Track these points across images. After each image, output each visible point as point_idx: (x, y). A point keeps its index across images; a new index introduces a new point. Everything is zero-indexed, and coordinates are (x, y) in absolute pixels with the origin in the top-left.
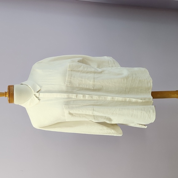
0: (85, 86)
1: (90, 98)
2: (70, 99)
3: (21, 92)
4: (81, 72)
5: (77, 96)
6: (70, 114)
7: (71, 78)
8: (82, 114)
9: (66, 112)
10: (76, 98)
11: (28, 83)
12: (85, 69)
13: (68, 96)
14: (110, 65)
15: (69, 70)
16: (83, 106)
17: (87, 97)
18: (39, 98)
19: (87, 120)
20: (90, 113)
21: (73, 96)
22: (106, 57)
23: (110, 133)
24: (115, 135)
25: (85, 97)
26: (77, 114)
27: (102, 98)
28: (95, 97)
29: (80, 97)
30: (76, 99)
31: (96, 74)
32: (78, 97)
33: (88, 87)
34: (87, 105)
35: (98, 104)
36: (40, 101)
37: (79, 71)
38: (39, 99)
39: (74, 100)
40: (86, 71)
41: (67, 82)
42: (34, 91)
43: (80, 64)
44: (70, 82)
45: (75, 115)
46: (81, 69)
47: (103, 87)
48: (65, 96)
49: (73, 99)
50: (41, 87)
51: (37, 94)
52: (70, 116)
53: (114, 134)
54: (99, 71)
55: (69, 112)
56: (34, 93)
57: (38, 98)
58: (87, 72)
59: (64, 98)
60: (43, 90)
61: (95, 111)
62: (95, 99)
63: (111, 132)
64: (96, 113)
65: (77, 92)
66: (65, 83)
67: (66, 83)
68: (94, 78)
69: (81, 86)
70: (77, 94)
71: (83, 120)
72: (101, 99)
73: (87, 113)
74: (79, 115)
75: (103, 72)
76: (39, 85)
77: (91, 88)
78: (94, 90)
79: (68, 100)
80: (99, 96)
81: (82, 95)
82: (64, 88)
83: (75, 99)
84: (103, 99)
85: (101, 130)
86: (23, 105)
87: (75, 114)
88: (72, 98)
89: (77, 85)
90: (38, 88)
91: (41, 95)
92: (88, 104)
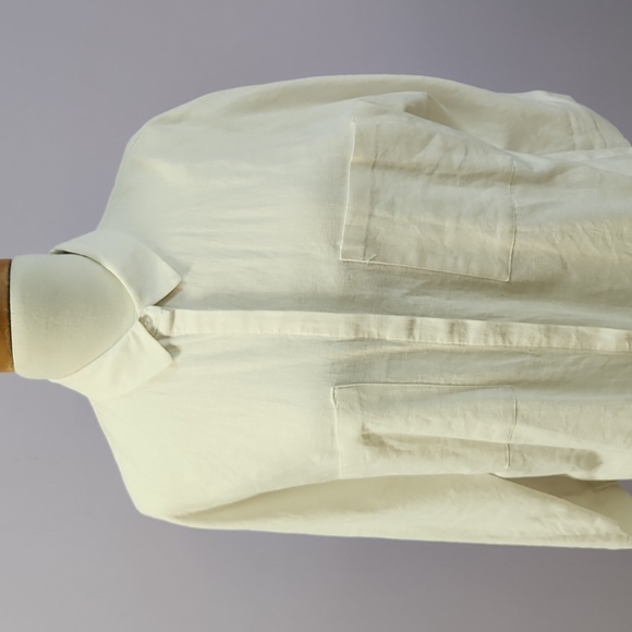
0: (461, 263)
1: (493, 342)
2: (370, 350)
3: (59, 302)
4: (431, 174)
5: (410, 329)
6: (369, 439)
7: (371, 216)
8: (438, 440)
9: (345, 429)
10: (403, 338)
11: (104, 246)
12: (457, 158)
13: (357, 328)
14: (578, 139)
15: (360, 159)
16: (451, 392)
17: (476, 334)
18: (174, 342)
19: (465, 470)
20: (495, 431)
21: (390, 329)
22: (540, 96)
23: (584, 537)
24: (613, 546)
25: (462, 336)
26: (412, 440)
27: (566, 339)
28: (525, 336)
29: (434, 332)
30: (407, 349)
31: (518, 188)
32: (417, 333)
33: (475, 271)
34: (473, 387)
35: (545, 373)
36: (179, 359)
37: (415, 170)
38: (172, 350)
39: (392, 357)
40: (460, 168)
41: (347, 241)
42: (140, 295)
43: (423, 125)
44: (369, 241)
45: (396, 444)
46: (431, 154)
47: (565, 268)
48: (336, 325)
49: (389, 349)
50: (182, 270)
51: (159, 318)
52: (367, 452)
53: (607, 537)
54: (535, 170)
55: (363, 429)
56: (139, 312)
57: (165, 342)
58: (470, 178)
59: (329, 342)
60: (193, 289)
61: (527, 421)
62: (525, 343)
63: (592, 532)
64: (528, 435)
65: (412, 300)
66: (336, 248)
67: (341, 245)
68: (512, 215)
69: (433, 265)
70: (412, 313)
71: (442, 472)
72: (556, 342)
73: (475, 436)
74: (425, 446)
75: (559, 177)
76: (169, 260)
77: (497, 273)
78: (516, 288)
79: (358, 353)
80: (549, 323)
81: (440, 324)
82: (330, 278)
83: (399, 349)
84: (573, 343)
85: (536, 519)
86: (73, 382)
87: (401, 439)
88: (381, 341)
89: (412, 259)
90: (166, 280)
91: (187, 324)
92: (478, 380)
